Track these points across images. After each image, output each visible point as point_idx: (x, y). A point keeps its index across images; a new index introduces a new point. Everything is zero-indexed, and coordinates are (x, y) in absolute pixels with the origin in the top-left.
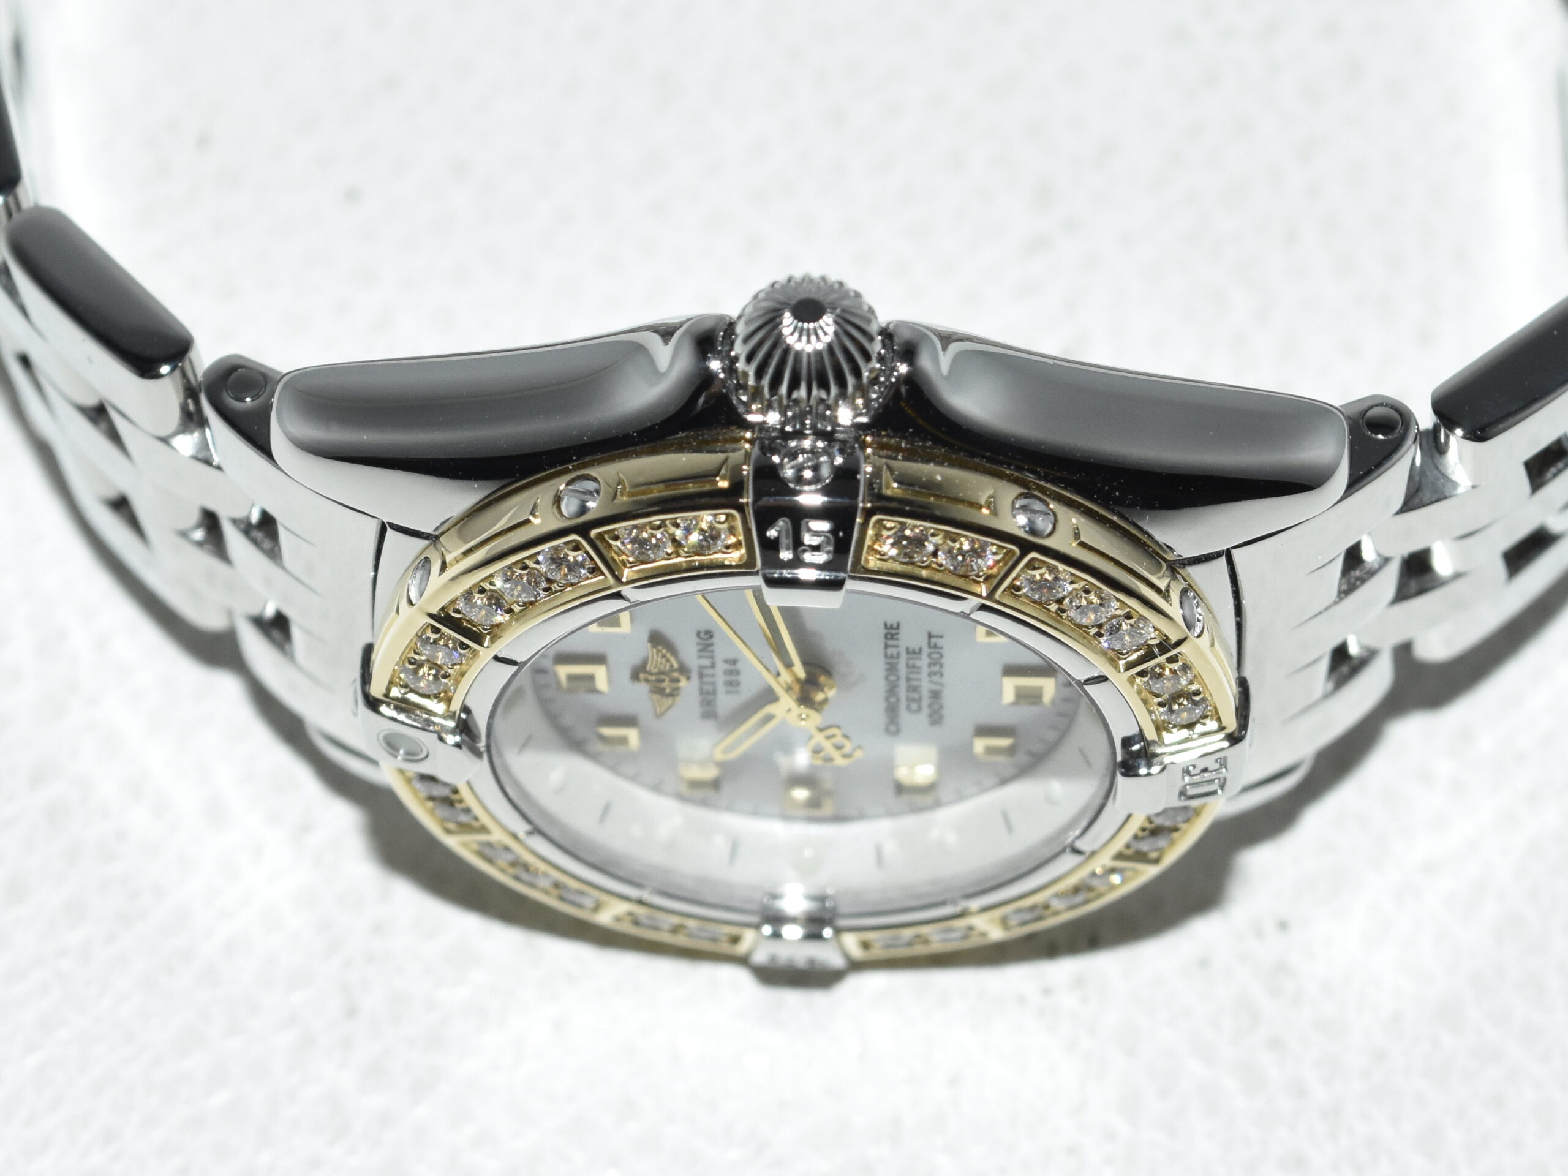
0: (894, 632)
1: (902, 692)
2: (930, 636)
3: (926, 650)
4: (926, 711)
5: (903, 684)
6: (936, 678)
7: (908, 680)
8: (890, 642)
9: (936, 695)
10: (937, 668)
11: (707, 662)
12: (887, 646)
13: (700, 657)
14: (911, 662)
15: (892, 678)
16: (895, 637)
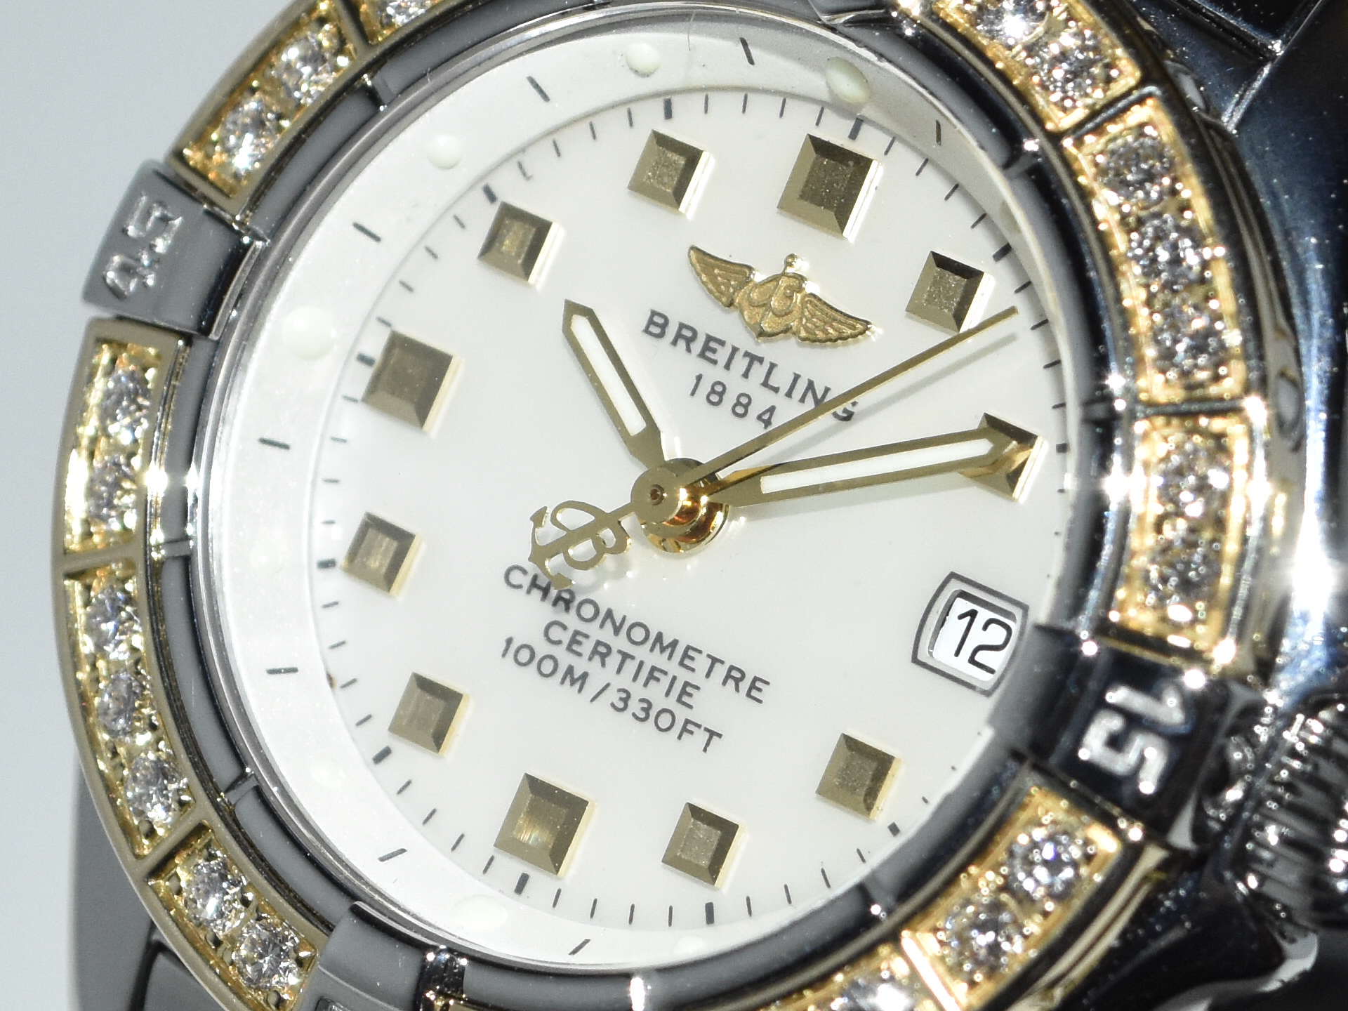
0: (745, 686)
1: (597, 632)
2: (712, 734)
3: (682, 714)
4: (542, 648)
5: (619, 643)
6: (613, 696)
7: (626, 656)
8: (720, 671)
9: (577, 680)
10: (635, 706)
11: (781, 379)
12: (715, 661)
13: (797, 377)
14: (665, 681)
15: (638, 634)
16: (731, 683)
